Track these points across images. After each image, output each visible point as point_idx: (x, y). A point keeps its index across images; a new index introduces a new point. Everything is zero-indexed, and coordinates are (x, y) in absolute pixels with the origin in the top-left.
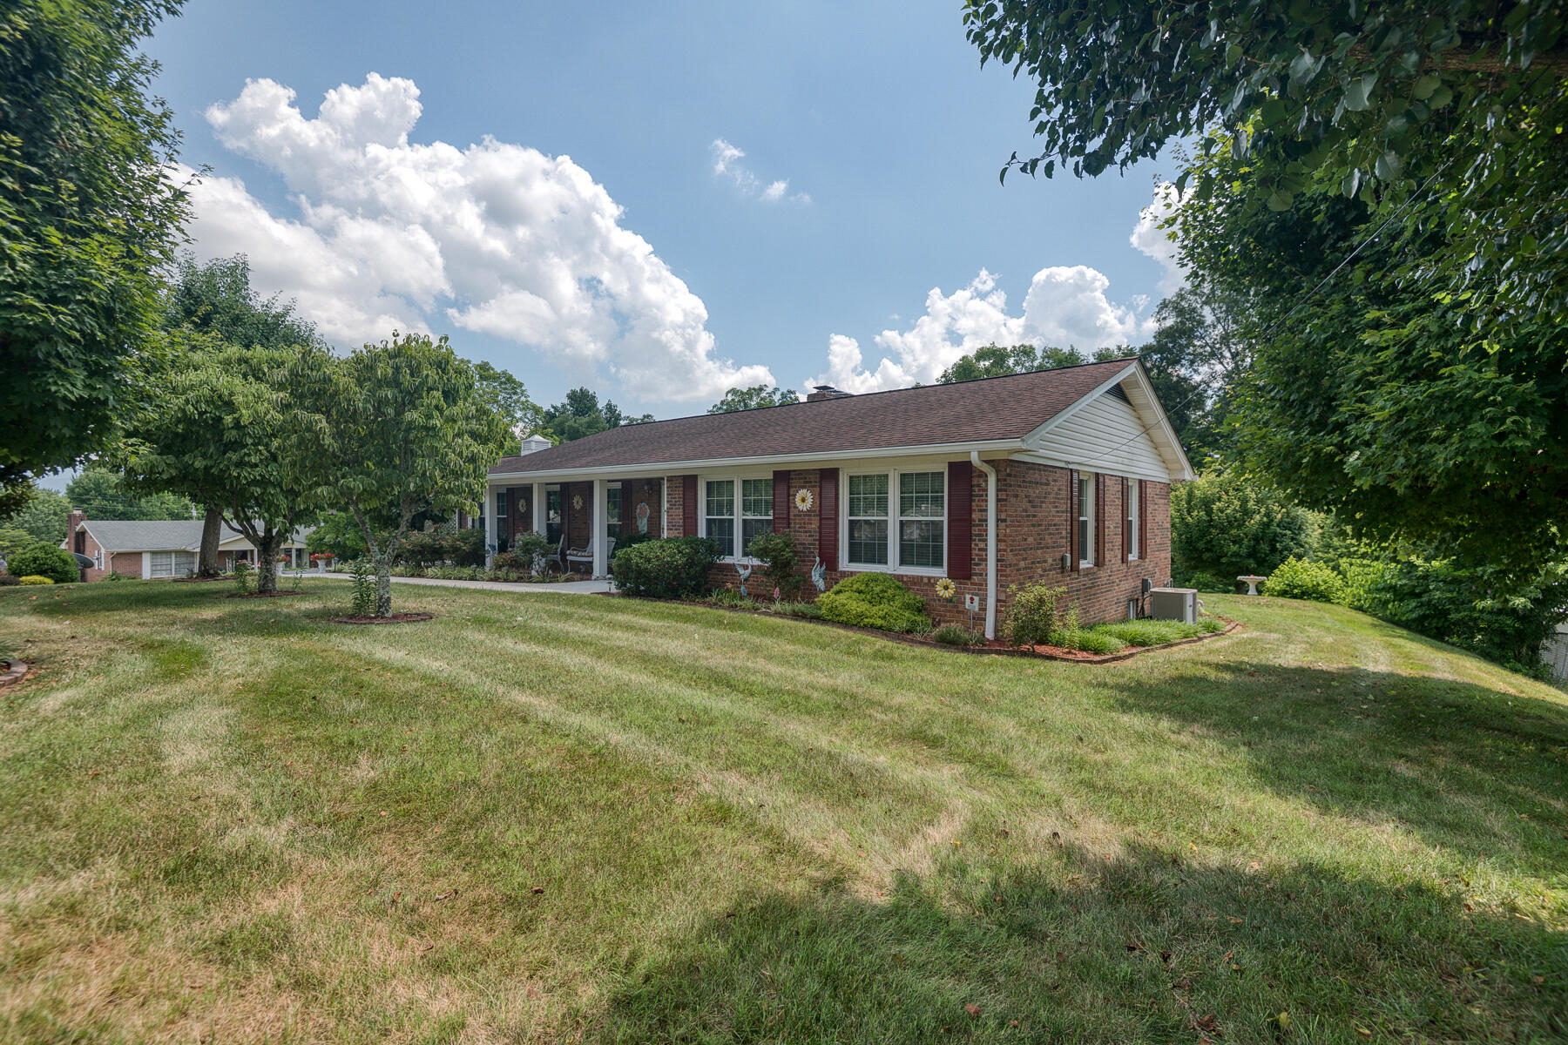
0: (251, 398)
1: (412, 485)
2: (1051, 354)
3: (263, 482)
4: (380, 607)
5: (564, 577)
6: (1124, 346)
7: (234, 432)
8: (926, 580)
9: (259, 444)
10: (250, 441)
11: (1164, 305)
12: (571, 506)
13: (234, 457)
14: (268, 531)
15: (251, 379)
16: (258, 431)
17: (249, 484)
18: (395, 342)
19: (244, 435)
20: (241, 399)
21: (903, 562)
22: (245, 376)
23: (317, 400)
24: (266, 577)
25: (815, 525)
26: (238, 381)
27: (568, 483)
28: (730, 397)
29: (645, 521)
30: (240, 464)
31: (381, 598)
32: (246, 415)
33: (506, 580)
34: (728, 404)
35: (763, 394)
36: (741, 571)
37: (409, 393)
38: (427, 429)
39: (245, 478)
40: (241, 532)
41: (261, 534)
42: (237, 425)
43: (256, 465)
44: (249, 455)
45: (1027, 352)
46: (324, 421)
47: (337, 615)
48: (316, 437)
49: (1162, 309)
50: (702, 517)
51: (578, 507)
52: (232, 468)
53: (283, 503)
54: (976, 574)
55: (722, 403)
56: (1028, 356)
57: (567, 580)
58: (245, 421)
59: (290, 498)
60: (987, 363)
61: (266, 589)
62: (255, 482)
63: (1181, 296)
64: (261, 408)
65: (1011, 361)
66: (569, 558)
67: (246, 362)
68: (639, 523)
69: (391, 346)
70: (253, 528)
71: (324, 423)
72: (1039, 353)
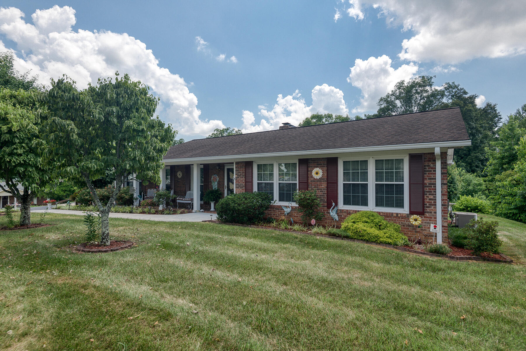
0: (18, 116)
1: (128, 166)
2: (339, 117)
3: (25, 164)
4: (103, 239)
5: (179, 212)
6: (367, 115)
7: (8, 136)
8: (395, 215)
9: (22, 143)
10: (17, 141)
11: (381, 100)
12: (176, 176)
13: (8, 150)
14: (26, 191)
15: (18, 106)
16: (22, 135)
17: (15, 166)
18: (117, 79)
19: (14, 137)
20: (12, 116)
21: (377, 205)
22: (14, 105)
23: (67, 112)
24: (25, 217)
25: (324, 185)
26: (10, 107)
27: (174, 166)
28: (215, 132)
29: (216, 183)
30: (11, 154)
31: (104, 234)
32: (15, 126)
33: (150, 213)
34: (215, 135)
35: (228, 131)
36: (285, 210)
37: (126, 109)
38: (138, 131)
39: (14, 162)
40: (10, 192)
41: (22, 193)
42: (10, 131)
43: (21, 155)
44: (17, 149)
45: (330, 116)
46: (73, 124)
47: (74, 243)
48: (68, 135)
49: (380, 101)
50: (255, 181)
51: (179, 177)
52: (6, 156)
53: (37, 176)
54: (428, 212)
55: (212, 134)
56: (330, 118)
57: (181, 213)
58: (14, 129)
59: (41, 174)
60: (315, 120)
61: (24, 224)
62: (20, 165)
63: (388, 97)
64: (25, 123)
65: (324, 120)
66: (178, 201)
67: (15, 97)
68: (213, 184)
69: (114, 82)
70: (17, 190)
71: (73, 126)
72: (334, 117)
